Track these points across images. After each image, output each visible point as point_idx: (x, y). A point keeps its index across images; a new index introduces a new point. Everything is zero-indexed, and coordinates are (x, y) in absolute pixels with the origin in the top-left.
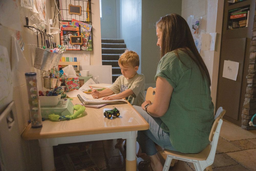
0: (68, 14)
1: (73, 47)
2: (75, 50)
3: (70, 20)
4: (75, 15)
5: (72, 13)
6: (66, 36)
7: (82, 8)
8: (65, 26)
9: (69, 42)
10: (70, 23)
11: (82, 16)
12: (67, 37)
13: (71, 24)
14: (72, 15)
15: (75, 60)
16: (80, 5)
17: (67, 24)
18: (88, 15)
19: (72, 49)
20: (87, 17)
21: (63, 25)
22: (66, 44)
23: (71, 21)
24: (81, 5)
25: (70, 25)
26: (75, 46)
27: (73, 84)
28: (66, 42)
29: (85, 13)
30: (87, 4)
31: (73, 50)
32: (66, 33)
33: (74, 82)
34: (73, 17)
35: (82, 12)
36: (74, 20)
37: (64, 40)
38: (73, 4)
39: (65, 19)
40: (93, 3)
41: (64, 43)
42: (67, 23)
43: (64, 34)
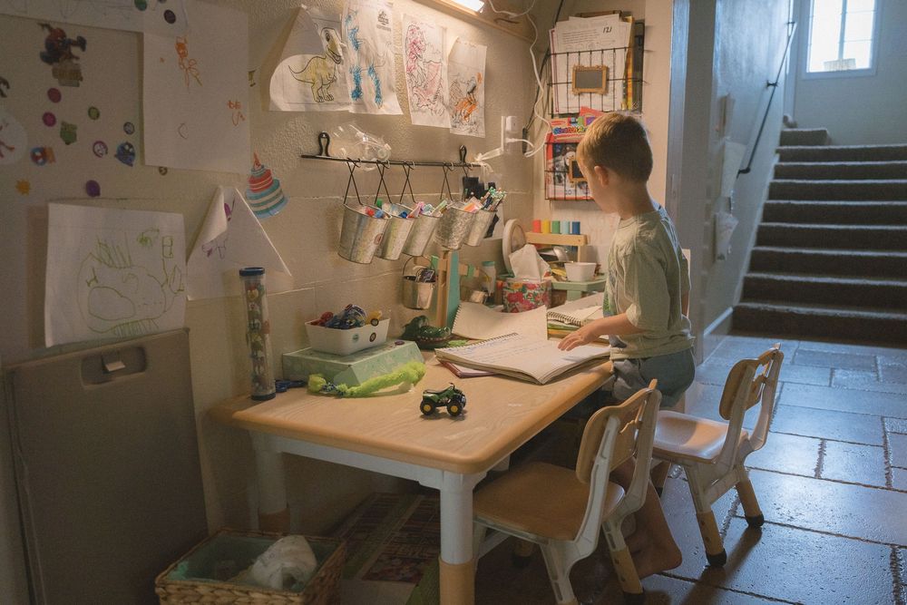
0: (571, 95)
1: (578, 189)
2: (581, 200)
3: (576, 111)
4: (589, 95)
5: (580, 90)
6: (560, 157)
7: (611, 70)
8: (560, 130)
9: (567, 177)
10: (573, 119)
11: (611, 94)
12: (562, 162)
13: (575, 122)
14: (581, 97)
15: (576, 228)
16: (605, 64)
17: (564, 124)
18: (630, 90)
19: (573, 196)
20: (626, 96)
21: (554, 127)
22: (560, 181)
23: (576, 115)
24: (608, 63)
25: (573, 126)
26: (581, 188)
27: (522, 302)
28: (560, 177)
29: (619, 85)
30: (628, 56)
31: (576, 199)
32: (561, 149)
33: (525, 295)
34: (585, 101)
35: (611, 82)
36: (585, 110)
37: (554, 171)
38: (586, 65)
39: (564, 111)
40: (648, 51)
41: (554, 178)
42: (566, 120)
43: (555, 155)
